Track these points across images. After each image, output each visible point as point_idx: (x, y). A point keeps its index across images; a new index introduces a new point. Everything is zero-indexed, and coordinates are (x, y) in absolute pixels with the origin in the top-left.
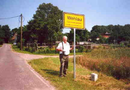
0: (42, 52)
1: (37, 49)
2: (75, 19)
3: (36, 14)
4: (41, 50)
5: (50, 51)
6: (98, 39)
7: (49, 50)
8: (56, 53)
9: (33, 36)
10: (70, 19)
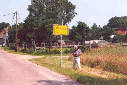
0: (41, 52)
1: (35, 50)
3: (31, 5)
4: (39, 51)
5: (49, 52)
6: (112, 37)
7: (48, 50)
8: (55, 54)
9: (30, 35)
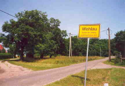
2: (90, 29)
10: (85, 30)
